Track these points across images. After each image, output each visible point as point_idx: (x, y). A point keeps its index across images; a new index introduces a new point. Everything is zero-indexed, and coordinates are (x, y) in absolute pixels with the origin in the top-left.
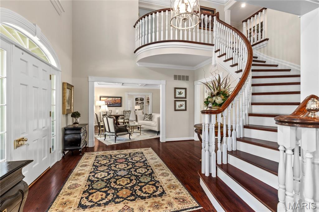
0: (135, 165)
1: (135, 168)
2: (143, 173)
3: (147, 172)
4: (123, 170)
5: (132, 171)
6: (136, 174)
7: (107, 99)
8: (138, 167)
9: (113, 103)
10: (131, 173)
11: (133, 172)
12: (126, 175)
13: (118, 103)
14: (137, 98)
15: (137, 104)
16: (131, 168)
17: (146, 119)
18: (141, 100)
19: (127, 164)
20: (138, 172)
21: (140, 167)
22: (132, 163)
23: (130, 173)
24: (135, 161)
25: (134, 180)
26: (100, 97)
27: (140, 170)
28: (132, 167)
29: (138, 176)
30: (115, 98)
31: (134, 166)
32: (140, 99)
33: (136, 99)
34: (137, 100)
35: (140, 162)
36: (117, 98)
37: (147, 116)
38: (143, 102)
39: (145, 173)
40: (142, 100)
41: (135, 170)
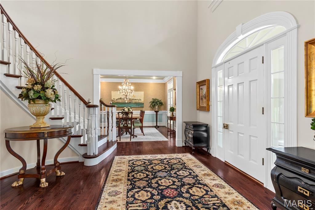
0: (148, 183)
1: (148, 179)
2: (140, 173)
3: (135, 174)
4: (162, 177)
5: (152, 175)
6: (147, 173)
8: (144, 179)
10: (152, 173)
11: (150, 174)
12: (157, 172)
16: (153, 178)
19: (159, 185)
20: (145, 174)
21: (141, 179)
22: (151, 185)
23: (154, 173)
24: (146, 189)
25: (150, 168)
27: (142, 176)
28: (151, 180)
29: (145, 170)
31: (150, 181)
35: (139, 188)
39: (138, 173)
41: (148, 177)
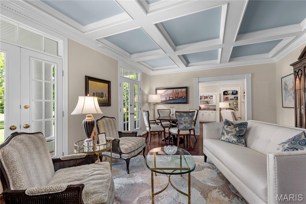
7: (165, 92)
9: (174, 98)
13: (182, 97)
14: (226, 92)
15: (226, 99)
17: (226, 137)
18: (233, 94)
26: (156, 89)
30: (177, 90)
32: (231, 92)
33: (224, 92)
34: (227, 95)
36: (180, 90)
37: (228, 129)
38: (237, 97)
40: (235, 93)
